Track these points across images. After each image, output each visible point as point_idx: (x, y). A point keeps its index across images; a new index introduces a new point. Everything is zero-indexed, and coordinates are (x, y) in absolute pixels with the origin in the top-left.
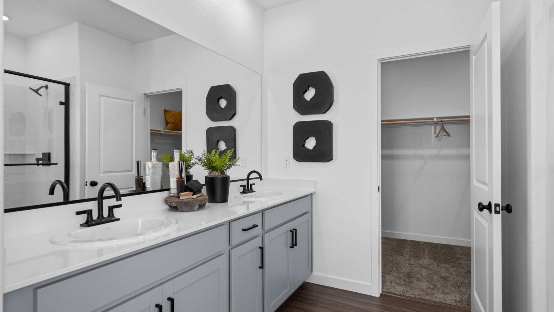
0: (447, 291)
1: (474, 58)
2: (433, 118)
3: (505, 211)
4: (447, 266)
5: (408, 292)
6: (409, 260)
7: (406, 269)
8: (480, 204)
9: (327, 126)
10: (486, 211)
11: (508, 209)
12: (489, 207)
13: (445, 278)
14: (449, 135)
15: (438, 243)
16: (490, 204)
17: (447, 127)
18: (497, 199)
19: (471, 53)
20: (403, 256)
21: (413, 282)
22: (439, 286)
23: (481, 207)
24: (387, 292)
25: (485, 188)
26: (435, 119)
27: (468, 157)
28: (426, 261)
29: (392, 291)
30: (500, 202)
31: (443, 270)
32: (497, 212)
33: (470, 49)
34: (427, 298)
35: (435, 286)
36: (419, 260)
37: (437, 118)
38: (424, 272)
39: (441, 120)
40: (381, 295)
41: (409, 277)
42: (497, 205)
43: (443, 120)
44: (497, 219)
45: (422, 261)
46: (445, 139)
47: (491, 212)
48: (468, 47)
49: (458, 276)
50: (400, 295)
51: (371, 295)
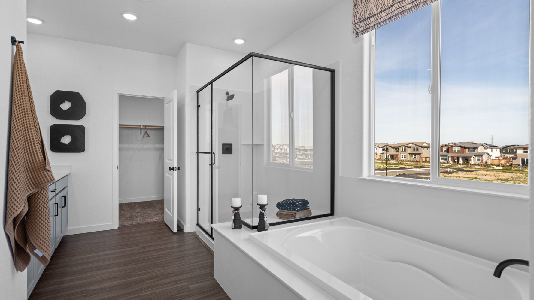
0: (152, 218)
1: (166, 105)
2: (140, 126)
3: (178, 170)
4: (150, 209)
5: (133, 223)
6: (128, 211)
7: (128, 215)
8: (170, 168)
9: (82, 129)
10: (172, 170)
11: (179, 169)
12: (173, 169)
13: (150, 214)
14: (149, 136)
15: (142, 201)
16: (173, 167)
17: (148, 131)
18: (175, 165)
19: (165, 102)
20: (124, 211)
21: (134, 219)
22: (148, 217)
23: (170, 169)
24: (121, 226)
25: (171, 162)
26: (142, 126)
27: (163, 149)
28: (138, 210)
29: (124, 224)
30: (176, 166)
31: (148, 211)
32: (176, 170)
33: (164, 99)
34: (143, 222)
35: (146, 217)
36: (134, 210)
37: (143, 126)
38: (139, 214)
39: (145, 127)
40: (118, 227)
41: (131, 218)
42: (176, 167)
43: (146, 127)
44: (175, 172)
45: (136, 210)
46: (146, 138)
47: (173, 171)
48: (164, 98)
49: (156, 211)
50: (129, 225)
51: (112, 229)
